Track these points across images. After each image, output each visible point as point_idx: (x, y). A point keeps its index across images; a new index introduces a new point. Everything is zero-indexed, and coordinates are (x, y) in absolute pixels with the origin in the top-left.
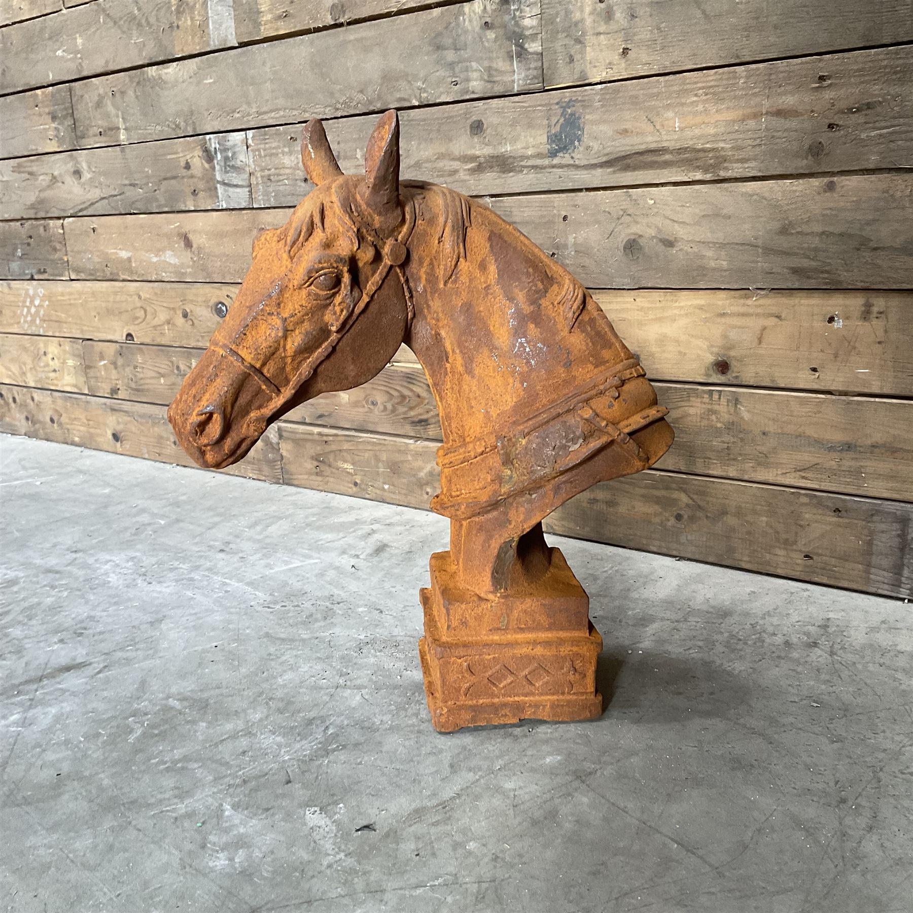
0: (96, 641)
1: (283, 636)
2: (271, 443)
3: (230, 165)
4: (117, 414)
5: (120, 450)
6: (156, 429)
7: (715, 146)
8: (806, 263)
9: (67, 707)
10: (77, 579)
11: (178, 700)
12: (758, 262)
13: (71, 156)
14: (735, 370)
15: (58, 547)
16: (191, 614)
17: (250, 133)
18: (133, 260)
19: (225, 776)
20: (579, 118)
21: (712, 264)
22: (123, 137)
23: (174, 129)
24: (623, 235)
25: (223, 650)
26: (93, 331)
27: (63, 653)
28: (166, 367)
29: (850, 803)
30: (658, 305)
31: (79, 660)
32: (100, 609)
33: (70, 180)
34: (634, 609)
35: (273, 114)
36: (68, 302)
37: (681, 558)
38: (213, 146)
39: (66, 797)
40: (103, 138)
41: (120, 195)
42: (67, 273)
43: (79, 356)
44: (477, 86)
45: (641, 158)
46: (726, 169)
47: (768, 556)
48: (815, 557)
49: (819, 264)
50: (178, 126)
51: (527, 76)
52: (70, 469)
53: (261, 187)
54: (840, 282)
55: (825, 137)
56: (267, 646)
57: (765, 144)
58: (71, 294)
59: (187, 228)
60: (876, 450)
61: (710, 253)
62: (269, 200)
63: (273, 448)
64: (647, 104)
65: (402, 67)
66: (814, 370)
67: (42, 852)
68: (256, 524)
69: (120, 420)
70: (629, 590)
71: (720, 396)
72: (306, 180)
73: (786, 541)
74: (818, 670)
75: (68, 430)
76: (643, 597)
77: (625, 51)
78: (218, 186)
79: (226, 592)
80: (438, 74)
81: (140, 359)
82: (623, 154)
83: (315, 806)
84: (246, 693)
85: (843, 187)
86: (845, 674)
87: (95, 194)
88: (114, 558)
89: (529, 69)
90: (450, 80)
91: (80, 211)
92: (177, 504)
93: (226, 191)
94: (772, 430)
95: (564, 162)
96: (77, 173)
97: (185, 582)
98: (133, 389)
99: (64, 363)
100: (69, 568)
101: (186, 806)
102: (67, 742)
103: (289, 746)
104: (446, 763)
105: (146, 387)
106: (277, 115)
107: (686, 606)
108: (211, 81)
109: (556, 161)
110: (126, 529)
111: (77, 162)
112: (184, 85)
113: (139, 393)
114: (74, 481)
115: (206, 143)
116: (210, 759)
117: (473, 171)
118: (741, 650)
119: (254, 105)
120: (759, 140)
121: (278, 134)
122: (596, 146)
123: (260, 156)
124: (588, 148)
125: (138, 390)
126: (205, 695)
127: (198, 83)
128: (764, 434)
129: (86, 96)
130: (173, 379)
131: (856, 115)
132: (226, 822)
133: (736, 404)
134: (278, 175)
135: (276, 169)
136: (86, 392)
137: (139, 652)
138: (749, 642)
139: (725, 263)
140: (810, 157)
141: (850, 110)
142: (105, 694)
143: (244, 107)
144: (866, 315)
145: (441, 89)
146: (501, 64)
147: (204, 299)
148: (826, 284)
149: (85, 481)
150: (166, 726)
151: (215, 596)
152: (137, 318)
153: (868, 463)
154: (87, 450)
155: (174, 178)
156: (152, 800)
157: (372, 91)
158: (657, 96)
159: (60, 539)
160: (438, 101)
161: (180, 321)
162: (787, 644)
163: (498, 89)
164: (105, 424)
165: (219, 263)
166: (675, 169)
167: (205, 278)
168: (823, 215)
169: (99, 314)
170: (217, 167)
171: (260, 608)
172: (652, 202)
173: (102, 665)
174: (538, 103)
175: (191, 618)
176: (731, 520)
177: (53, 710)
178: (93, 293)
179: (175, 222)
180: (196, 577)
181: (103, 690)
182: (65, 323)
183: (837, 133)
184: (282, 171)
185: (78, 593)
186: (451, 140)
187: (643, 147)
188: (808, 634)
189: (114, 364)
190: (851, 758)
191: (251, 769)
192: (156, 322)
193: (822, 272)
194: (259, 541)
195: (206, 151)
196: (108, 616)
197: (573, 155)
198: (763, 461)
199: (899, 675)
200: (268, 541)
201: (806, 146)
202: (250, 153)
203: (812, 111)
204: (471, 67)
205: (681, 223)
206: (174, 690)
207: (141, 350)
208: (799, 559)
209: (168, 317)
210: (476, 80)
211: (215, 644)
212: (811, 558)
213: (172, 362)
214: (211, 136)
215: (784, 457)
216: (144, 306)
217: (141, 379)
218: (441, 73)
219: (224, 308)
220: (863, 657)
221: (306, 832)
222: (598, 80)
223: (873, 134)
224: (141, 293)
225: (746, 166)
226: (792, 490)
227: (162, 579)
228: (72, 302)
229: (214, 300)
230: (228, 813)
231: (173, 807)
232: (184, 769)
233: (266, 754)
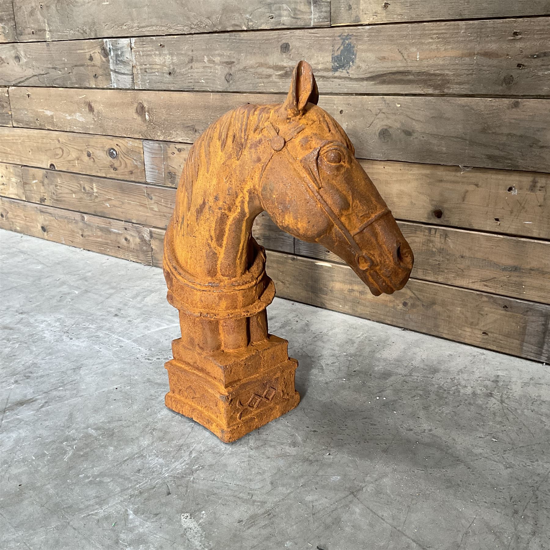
0: (39, 382)
1: (159, 381)
2: (145, 240)
3: (119, 60)
4: (45, 215)
5: (46, 237)
6: (70, 226)
7: (442, 72)
8: (497, 153)
9: (23, 433)
10: (23, 334)
11: (94, 429)
12: (466, 149)
13: (13, 46)
14: (446, 216)
15: (10, 309)
16: (99, 364)
17: (133, 40)
18: (55, 117)
19: (128, 489)
20: (354, 47)
21: (436, 148)
22: (48, 36)
23: (82, 34)
24: (378, 126)
25: (121, 391)
26: (28, 161)
27: (18, 391)
28: (76, 187)
29: (520, 514)
30: (399, 171)
31: (29, 397)
32: (40, 358)
33: (12, 62)
34: (378, 366)
35: (148, 29)
36: (12, 141)
37: (405, 329)
38: (108, 46)
39: (26, 502)
40: (34, 36)
41: (46, 74)
42: (11, 123)
43: (19, 176)
44: (286, 20)
45: (393, 76)
46: (448, 88)
47: (460, 331)
48: (489, 334)
49: (506, 153)
50: (85, 32)
51: (320, 16)
52: (15, 250)
53: (140, 76)
54: (518, 166)
55: (515, 73)
56: (149, 389)
57: (475, 74)
58: (13, 136)
59: (90, 99)
60: (532, 272)
61: (435, 141)
62: (145, 84)
63: (146, 243)
64: (399, 41)
65: (236, 4)
66: (497, 220)
67: (12, 545)
68: (137, 295)
69: (46, 218)
70: (374, 351)
71: (436, 232)
72: (170, 74)
73: (472, 324)
74: (494, 414)
75: (13, 222)
76: (383, 357)
77: (386, 5)
78: (111, 73)
79: (121, 346)
80: (260, 10)
81: (59, 181)
82: (382, 73)
83: (187, 512)
84: (137, 425)
85: (524, 106)
86: (511, 417)
87: (29, 72)
88: (46, 319)
89: (322, 12)
90: (268, 15)
91: (19, 83)
92: (85, 279)
93: (116, 76)
94: (468, 255)
95: (342, 75)
96: (18, 58)
97: (94, 338)
98: (55, 200)
99: (9, 180)
100: (18, 325)
101: (104, 511)
102: (24, 460)
103: (168, 466)
104: (268, 481)
105: (63, 199)
106: (151, 29)
107: (410, 364)
108: (108, 3)
109: (337, 74)
110: (54, 297)
111: (17, 51)
112: (89, 5)
113: (58, 202)
114: (17, 259)
115: (103, 44)
116: (117, 475)
117: (281, 76)
118: (446, 398)
119: (136, 21)
120: (471, 71)
121: (152, 41)
122: (363, 66)
123: (139, 55)
124: (358, 67)
125: (57, 200)
126: (112, 426)
127: (99, 4)
128: (462, 257)
129: (23, 7)
130: (81, 195)
131: (536, 60)
132: (131, 523)
133: (445, 238)
134: (151, 69)
135: (150, 65)
136: (24, 199)
137: (68, 392)
138: (451, 392)
139: (444, 149)
140: (504, 85)
141: (532, 56)
142: (47, 423)
143: (129, 22)
144: (533, 187)
145: (262, 21)
146: (302, 7)
147: (101, 146)
148: (509, 167)
149: (26, 259)
150: (88, 449)
151: (114, 349)
152: (57, 155)
153: (528, 280)
154: (24, 236)
155: (82, 65)
156: (82, 506)
157: (215, 18)
158: (406, 36)
159: (11, 304)
160: (259, 28)
161: (86, 158)
162: (474, 394)
163: (300, 24)
164: (37, 221)
165: (112, 123)
166: (415, 86)
167: (103, 132)
168: (510, 123)
169: (32, 150)
170: (111, 61)
171: (143, 360)
172: (399, 106)
173: (43, 401)
174: (327, 35)
175: (100, 366)
176: (438, 308)
177: (14, 435)
178: (28, 136)
179: (83, 94)
180: (101, 335)
181: (45, 420)
182: (10, 154)
183: (523, 70)
184: (154, 67)
185: (25, 345)
186: (267, 55)
187: (395, 69)
188: (486, 387)
189: (42, 182)
190: (518, 480)
191: (145, 483)
192: (70, 158)
193: (507, 159)
194: (140, 309)
195: (104, 49)
196: (46, 363)
197: (349, 71)
198: (461, 274)
199: (544, 419)
200: (145, 309)
201: (502, 77)
202: (133, 53)
203: (508, 55)
204: (283, 8)
205: (417, 120)
206: (91, 421)
207: (60, 175)
208: (479, 334)
209: (77, 155)
210: (286, 16)
211: (116, 387)
212: (487, 334)
213: (80, 185)
214: (107, 40)
215: (474, 272)
216: (62, 147)
217: (61, 193)
218: (262, 10)
219: (115, 153)
220: (521, 405)
221: (182, 532)
222: (367, 23)
223: (546, 73)
224: (60, 139)
225: (462, 87)
226: (478, 293)
227: (79, 336)
228: (14, 141)
229: (107, 147)
230: (131, 517)
231: (96, 511)
232: (101, 482)
233: (154, 472)
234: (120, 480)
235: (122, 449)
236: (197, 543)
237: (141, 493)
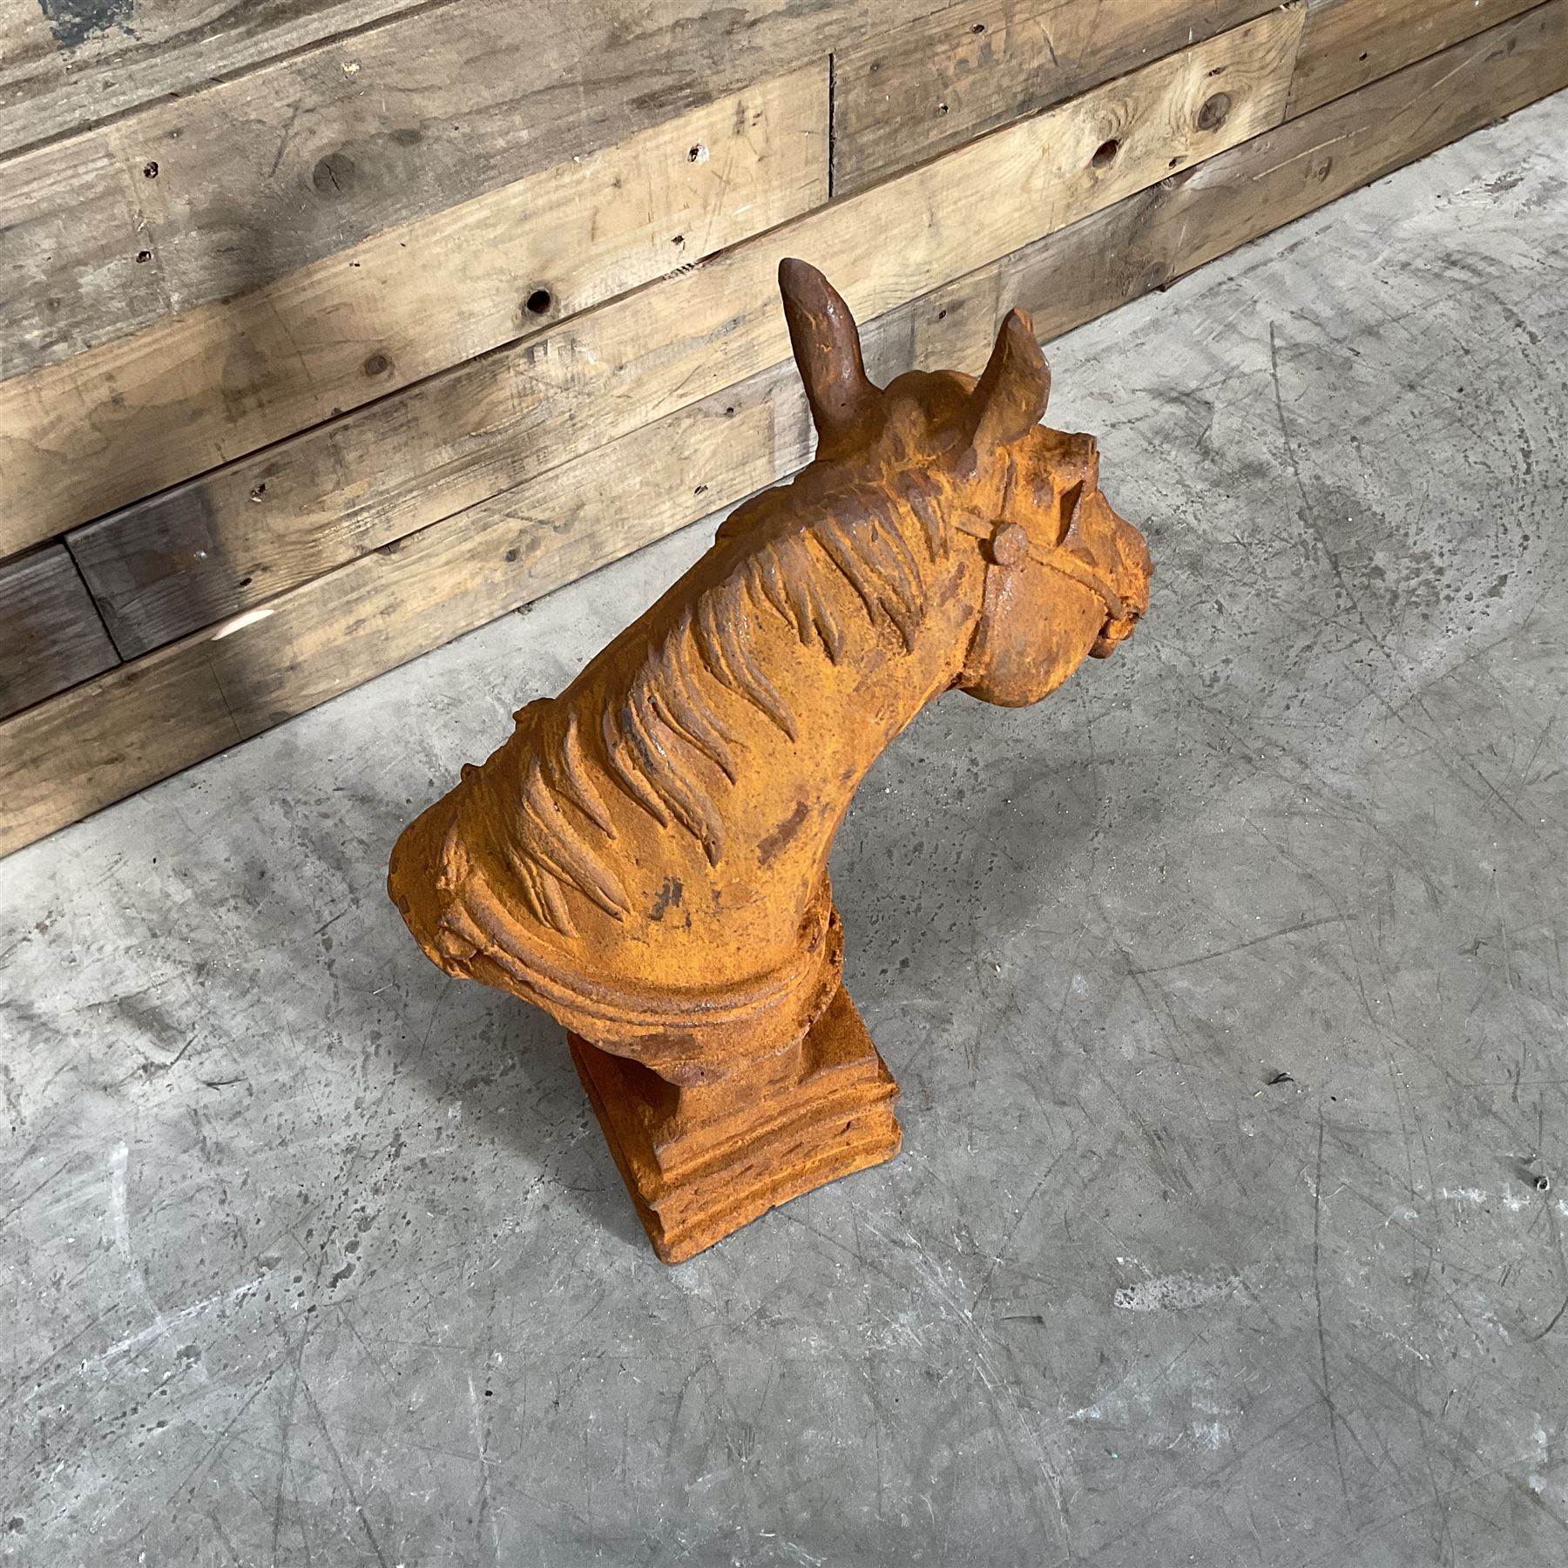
8: (656, 84)
12: (579, 110)
14: (560, 296)
21: (501, 143)
24: (306, 156)
25: (511, 1382)
37: (528, 607)
48: (709, 485)
56: (538, 1299)
61: (493, 127)
66: (678, 240)
71: (545, 347)
73: (670, 490)
79: (188, 1353)
83: (1113, 1294)
84: (721, 1355)
94: (632, 357)
95: (108, 47)
128: (620, 368)
132: (1118, 1418)
133: (572, 348)
139: (524, 133)
144: (739, 127)
172: (354, 68)
176: (591, 510)
197: (131, 25)
198: (626, 405)
205: (425, 89)
212: (704, 489)
215: (653, 385)
230: (1096, 1415)
231: (1056, 1493)
232: (949, 1474)
233: (947, 1342)
234: (955, 1425)
235: (822, 1408)
236: (1211, 1292)
237: (1017, 1382)
